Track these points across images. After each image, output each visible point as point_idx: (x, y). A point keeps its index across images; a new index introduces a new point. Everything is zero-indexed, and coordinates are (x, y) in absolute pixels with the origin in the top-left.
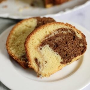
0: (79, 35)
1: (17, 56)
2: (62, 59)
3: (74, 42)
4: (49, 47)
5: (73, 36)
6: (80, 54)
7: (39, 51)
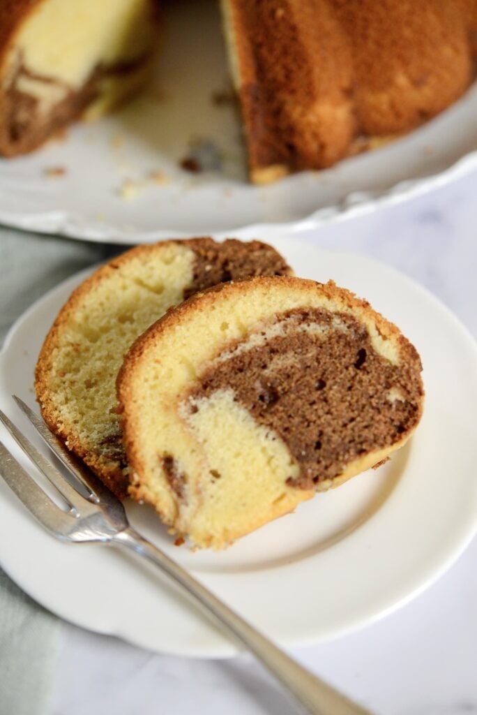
0: (387, 343)
1: (81, 436)
2: (292, 463)
3: (361, 381)
4: (235, 400)
5: (355, 351)
6: (389, 439)
7: (183, 421)
